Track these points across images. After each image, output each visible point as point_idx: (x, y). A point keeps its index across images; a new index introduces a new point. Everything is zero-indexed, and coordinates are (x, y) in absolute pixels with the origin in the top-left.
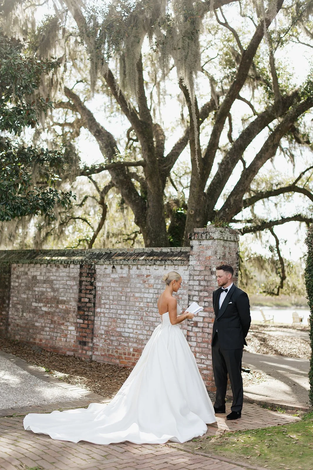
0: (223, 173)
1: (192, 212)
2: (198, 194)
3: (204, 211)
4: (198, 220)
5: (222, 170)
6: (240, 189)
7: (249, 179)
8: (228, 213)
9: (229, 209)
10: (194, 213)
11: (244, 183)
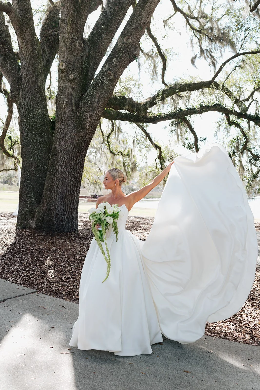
0: (112, 10)
1: (62, 65)
2: (70, 37)
3: (82, 65)
4: (71, 77)
5: (110, 5)
6: (134, 26)
7: (147, 9)
8: (116, 66)
9: (117, 59)
10: (66, 67)
11: (139, 15)
